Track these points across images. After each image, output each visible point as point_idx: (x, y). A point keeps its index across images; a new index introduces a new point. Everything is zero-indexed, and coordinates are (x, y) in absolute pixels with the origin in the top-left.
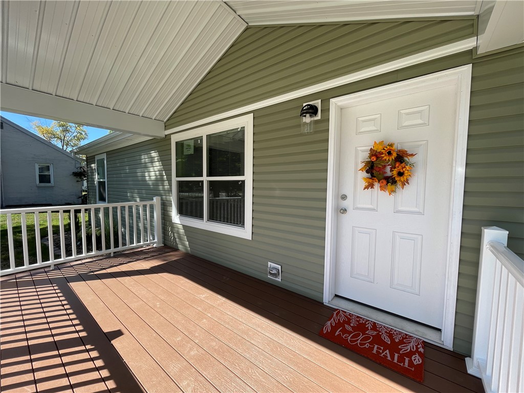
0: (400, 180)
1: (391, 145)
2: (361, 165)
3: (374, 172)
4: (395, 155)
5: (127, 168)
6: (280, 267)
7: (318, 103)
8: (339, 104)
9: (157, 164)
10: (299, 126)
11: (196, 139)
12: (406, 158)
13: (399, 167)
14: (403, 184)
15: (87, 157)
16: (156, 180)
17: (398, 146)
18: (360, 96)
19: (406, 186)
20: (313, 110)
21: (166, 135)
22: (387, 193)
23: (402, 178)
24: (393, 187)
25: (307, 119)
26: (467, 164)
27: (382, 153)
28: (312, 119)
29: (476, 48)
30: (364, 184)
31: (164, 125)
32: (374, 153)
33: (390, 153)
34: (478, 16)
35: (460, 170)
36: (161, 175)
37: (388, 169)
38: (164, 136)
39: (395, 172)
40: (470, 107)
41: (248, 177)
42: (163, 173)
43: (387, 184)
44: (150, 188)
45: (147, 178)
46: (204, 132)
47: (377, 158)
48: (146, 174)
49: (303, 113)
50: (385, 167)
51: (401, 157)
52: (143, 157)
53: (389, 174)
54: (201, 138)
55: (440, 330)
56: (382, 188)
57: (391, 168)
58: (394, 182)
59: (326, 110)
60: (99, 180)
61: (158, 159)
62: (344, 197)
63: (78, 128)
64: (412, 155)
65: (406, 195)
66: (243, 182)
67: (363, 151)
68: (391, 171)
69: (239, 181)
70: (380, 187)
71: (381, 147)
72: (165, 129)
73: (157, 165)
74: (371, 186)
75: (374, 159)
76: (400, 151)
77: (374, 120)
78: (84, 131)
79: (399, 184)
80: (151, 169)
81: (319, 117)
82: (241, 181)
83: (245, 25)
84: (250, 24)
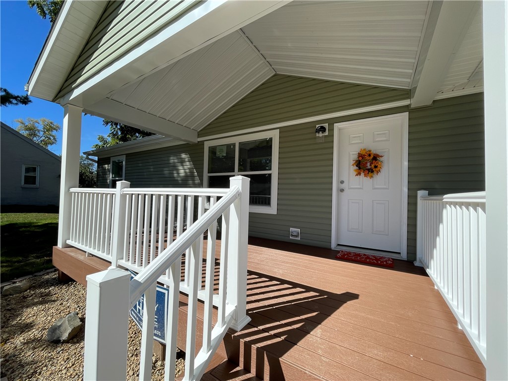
0: (376, 170)
1: (370, 151)
2: (353, 162)
3: (361, 166)
4: (372, 156)
5: (152, 167)
6: (299, 230)
7: (326, 125)
8: (340, 127)
9: (188, 163)
10: (316, 138)
11: (228, 146)
12: (378, 158)
13: (375, 163)
14: (378, 172)
15: (98, 159)
16: (186, 176)
17: (374, 152)
18: (352, 123)
19: (379, 173)
20: (323, 129)
21: (198, 142)
22: (369, 178)
23: (377, 169)
24: (372, 174)
25: (321, 134)
26: (408, 161)
27: (365, 155)
28: (323, 134)
29: (410, 105)
30: (355, 173)
31: (197, 133)
32: (360, 155)
33: (370, 155)
34: (410, 90)
35: (406, 164)
36: (192, 173)
37: (368, 164)
38: (197, 142)
39: (373, 166)
40: (409, 133)
41: (274, 172)
42: (193, 171)
43: (368, 173)
44: (179, 183)
45: (175, 175)
46: (237, 141)
47: (363, 158)
48: (175, 172)
49: (318, 131)
50: (367, 163)
51: (376, 158)
52: (172, 158)
53: (369, 167)
54: (234, 145)
55: (400, 253)
56: (365, 176)
57: (370, 164)
58: (372, 172)
59: (331, 130)
60: (113, 179)
61: (188, 160)
62: (342, 182)
63: (47, 133)
64: (382, 156)
65: (379, 179)
66: (270, 175)
67: (353, 154)
68: (370, 165)
69: (266, 174)
70: (365, 175)
71: (365, 152)
72: (198, 137)
73: (188, 165)
74: (359, 174)
75: (361, 158)
76: (375, 154)
77: (359, 136)
78: (53, 136)
79: (375, 172)
80: (181, 168)
81: (327, 133)
82: (268, 174)
83: (275, 73)
84: (277, 73)
